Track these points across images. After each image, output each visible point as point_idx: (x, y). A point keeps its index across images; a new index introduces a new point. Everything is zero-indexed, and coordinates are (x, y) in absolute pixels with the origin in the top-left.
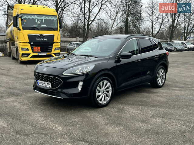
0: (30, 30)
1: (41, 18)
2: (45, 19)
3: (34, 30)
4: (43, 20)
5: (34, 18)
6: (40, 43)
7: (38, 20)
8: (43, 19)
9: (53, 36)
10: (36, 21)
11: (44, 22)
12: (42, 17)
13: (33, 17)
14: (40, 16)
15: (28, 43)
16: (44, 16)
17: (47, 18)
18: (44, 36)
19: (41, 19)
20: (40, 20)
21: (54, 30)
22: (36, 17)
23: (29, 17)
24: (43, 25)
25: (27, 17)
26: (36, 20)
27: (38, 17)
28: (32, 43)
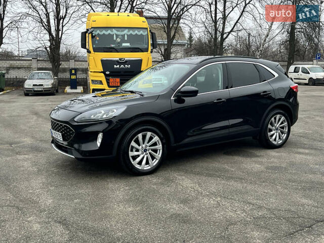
0: (105, 52)
1: (123, 33)
2: (129, 34)
3: (111, 52)
4: (126, 36)
5: (111, 33)
6: (120, 72)
7: (117, 36)
9: (141, 61)
10: (115, 39)
11: (126, 39)
12: (123, 31)
13: (109, 32)
14: (120, 30)
15: (102, 72)
16: (127, 30)
17: (131, 32)
18: (126, 61)
19: (122, 35)
20: (120, 37)
21: (143, 52)
22: (115, 31)
23: (104, 32)
24: (124, 44)
25: (101, 31)
26: (115, 36)
27: (117, 31)
28: (108, 73)
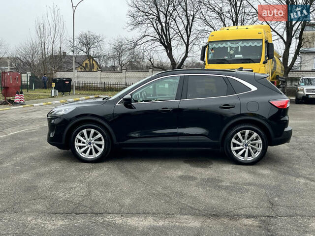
0: (217, 63)
1: (237, 45)
2: (243, 45)
3: (224, 63)
4: (240, 48)
5: (226, 46)
7: (231, 48)
8: (238, 47)
10: (229, 51)
11: (239, 50)
12: (238, 43)
13: (224, 45)
14: (234, 42)
16: (241, 42)
17: (245, 44)
20: (234, 49)
21: (254, 62)
22: (229, 44)
23: (219, 45)
24: (236, 56)
25: (217, 45)
26: (229, 48)
27: (231, 44)
